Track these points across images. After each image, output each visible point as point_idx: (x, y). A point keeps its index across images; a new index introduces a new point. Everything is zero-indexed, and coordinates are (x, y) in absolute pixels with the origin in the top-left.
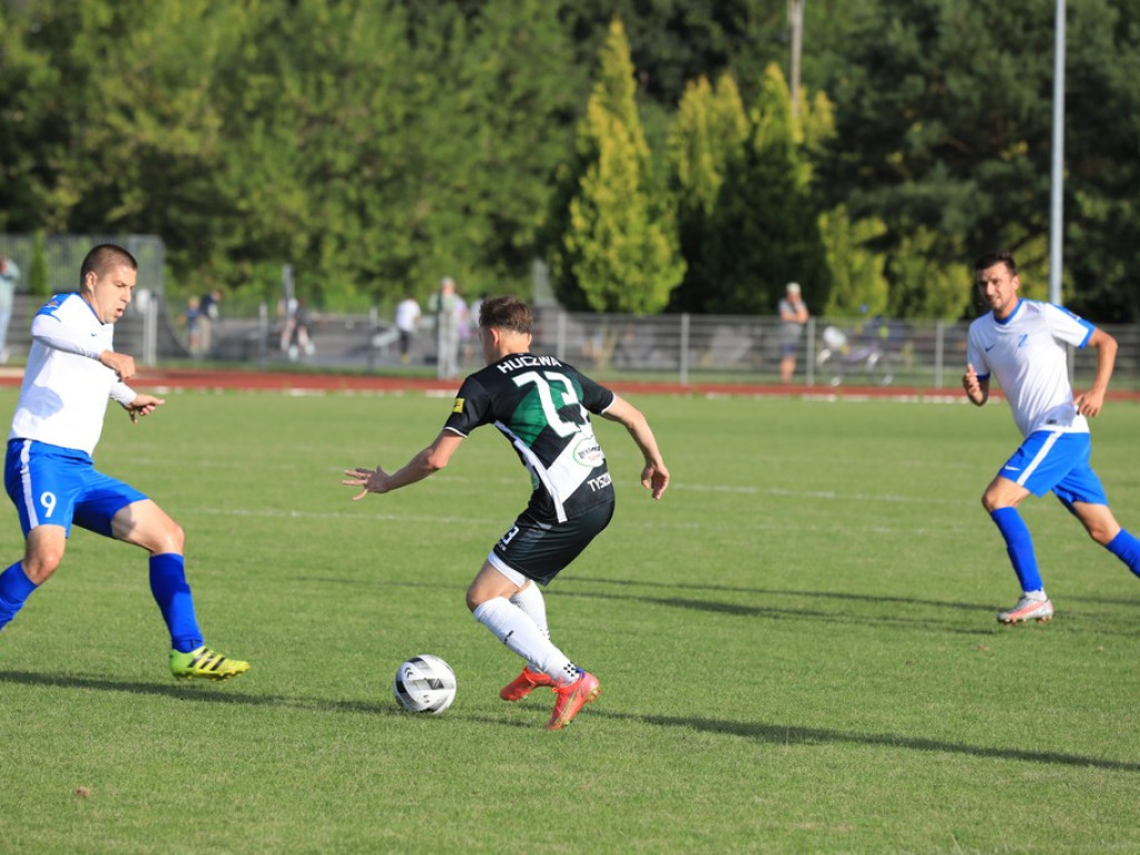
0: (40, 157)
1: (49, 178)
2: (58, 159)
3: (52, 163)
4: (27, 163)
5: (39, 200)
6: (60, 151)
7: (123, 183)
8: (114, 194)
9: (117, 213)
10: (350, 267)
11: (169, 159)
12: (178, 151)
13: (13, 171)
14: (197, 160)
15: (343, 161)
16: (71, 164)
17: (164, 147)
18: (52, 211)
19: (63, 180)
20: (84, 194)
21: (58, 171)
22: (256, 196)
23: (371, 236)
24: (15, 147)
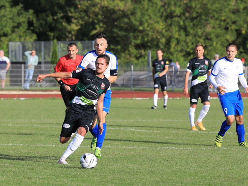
0: (65, 12)
1: (69, 20)
2: (72, 13)
3: (70, 14)
4: (60, 15)
5: (65, 28)
6: (72, 10)
7: (96, 21)
8: (93, 25)
9: (94, 32)
10: (181, 51)
11: (113, 12)
12: (116, 8)
13: (55, 18)
14: (123, 11)
15: (178, 11)
16: (76, 15)
17: (111, 7)
18: (70, 32)
19: (74, 21)
20: (81, 25)
21: (72, 17)
22: (146, 25)
23: (189, 39)
24: (56, 8)
